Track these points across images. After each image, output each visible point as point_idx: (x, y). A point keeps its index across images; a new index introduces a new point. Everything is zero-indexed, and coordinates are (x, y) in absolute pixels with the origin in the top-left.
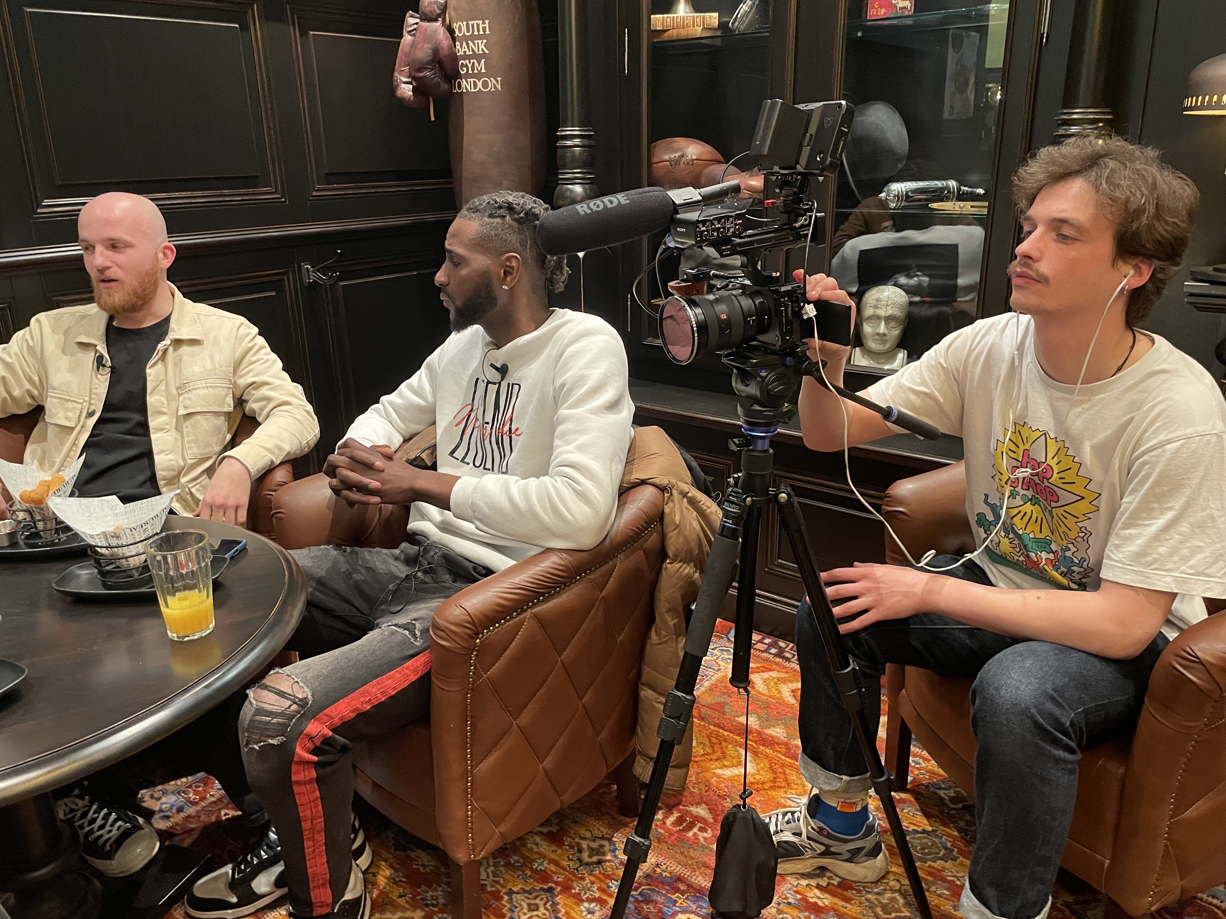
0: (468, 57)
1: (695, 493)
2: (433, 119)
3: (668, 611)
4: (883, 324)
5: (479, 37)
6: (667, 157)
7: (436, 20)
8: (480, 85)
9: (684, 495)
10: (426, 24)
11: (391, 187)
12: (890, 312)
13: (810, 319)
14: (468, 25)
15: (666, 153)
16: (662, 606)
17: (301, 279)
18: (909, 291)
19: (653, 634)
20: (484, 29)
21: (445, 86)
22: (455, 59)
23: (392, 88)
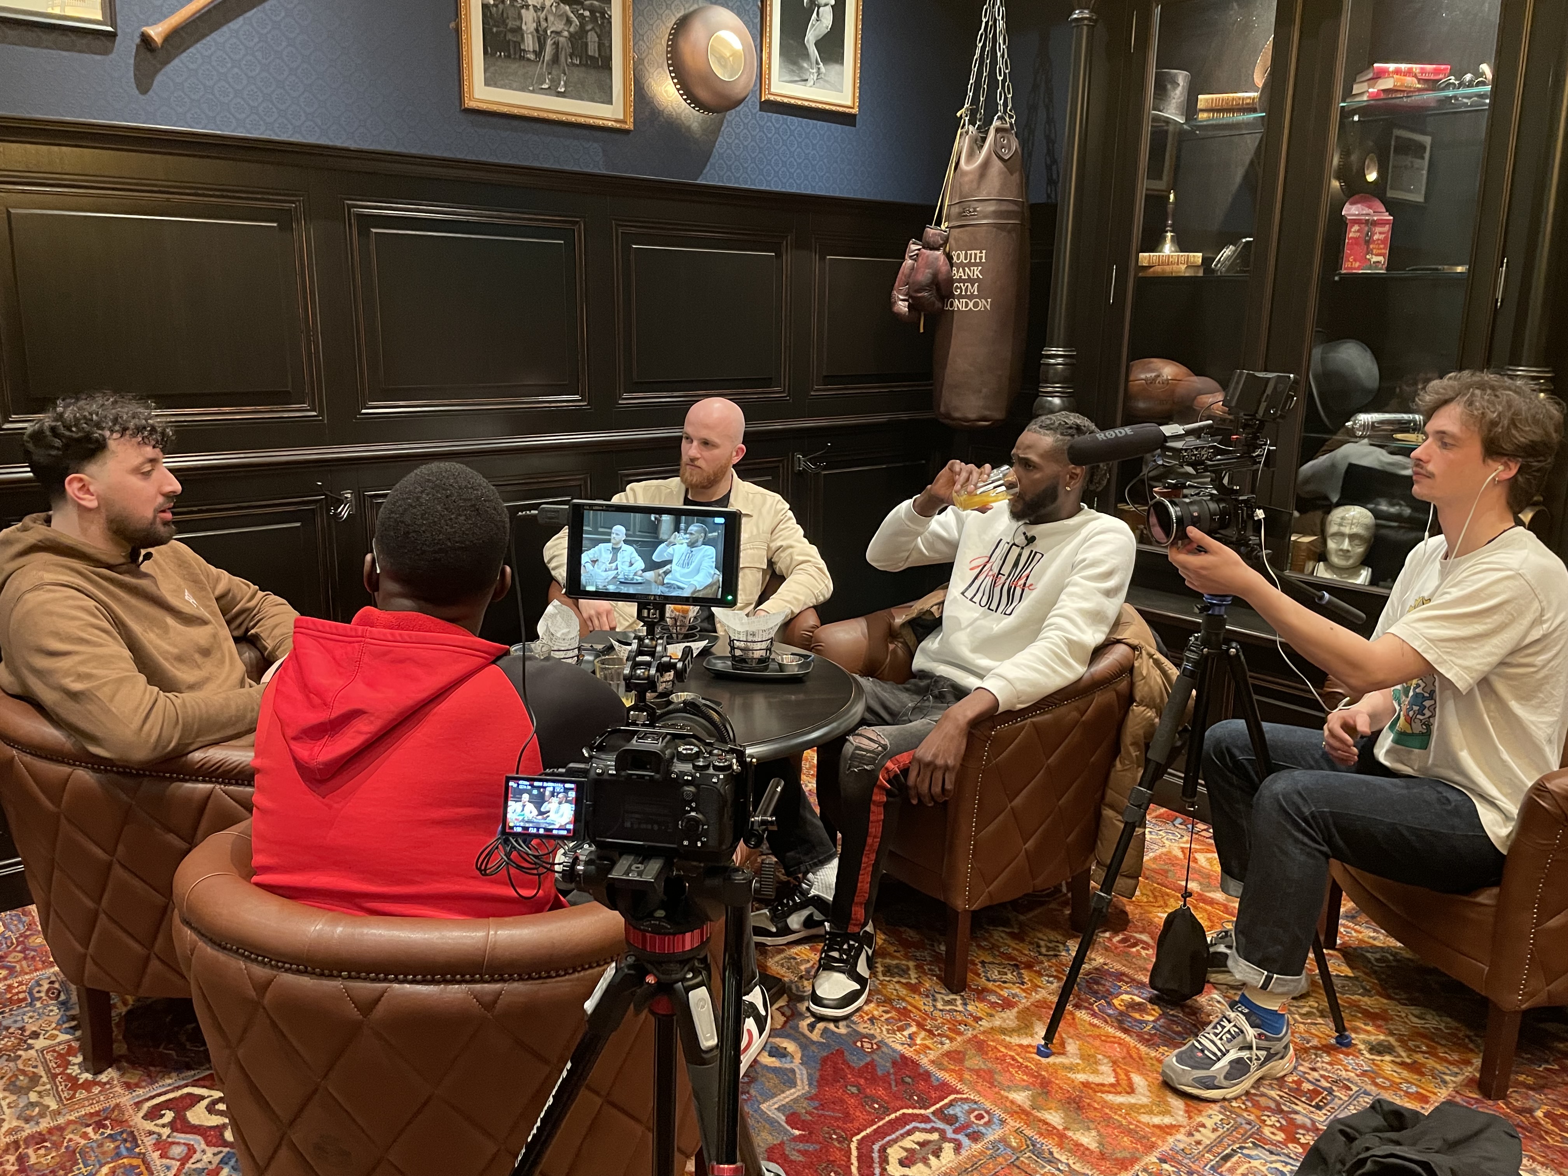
0: (964, 281)
1: (1158, 656)
2: (922, 331)
3: (1132, 744)
4: (1347, 541)
5: (976, 265)
6: (1143, 376)
7: (938, 249)
8: (971, 305)
9: (1151, 656)
10: (928, 252)
11: (874, 389)
12: (1355, 530)
13: (1260, 520)
14: (966, 254)
15: (1141, 373)
16: (1127, 739)
17: (793, 467)
18: (1377, 514)
19: (1118, 762)
20: (981, 258)
21: (938, 304)
22: (950, 281)
23: (890, 303)
